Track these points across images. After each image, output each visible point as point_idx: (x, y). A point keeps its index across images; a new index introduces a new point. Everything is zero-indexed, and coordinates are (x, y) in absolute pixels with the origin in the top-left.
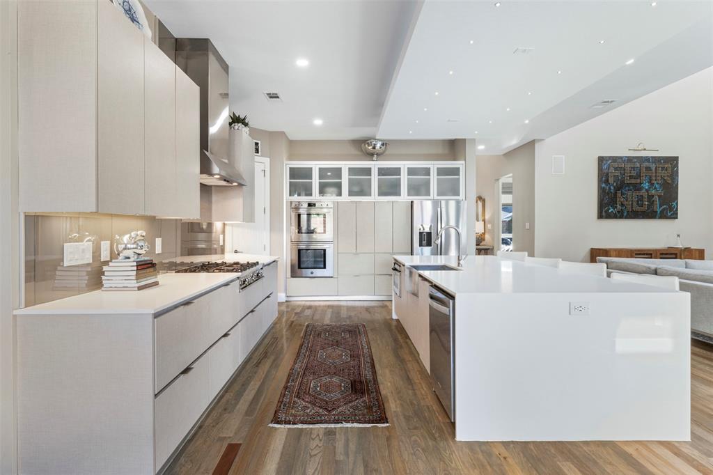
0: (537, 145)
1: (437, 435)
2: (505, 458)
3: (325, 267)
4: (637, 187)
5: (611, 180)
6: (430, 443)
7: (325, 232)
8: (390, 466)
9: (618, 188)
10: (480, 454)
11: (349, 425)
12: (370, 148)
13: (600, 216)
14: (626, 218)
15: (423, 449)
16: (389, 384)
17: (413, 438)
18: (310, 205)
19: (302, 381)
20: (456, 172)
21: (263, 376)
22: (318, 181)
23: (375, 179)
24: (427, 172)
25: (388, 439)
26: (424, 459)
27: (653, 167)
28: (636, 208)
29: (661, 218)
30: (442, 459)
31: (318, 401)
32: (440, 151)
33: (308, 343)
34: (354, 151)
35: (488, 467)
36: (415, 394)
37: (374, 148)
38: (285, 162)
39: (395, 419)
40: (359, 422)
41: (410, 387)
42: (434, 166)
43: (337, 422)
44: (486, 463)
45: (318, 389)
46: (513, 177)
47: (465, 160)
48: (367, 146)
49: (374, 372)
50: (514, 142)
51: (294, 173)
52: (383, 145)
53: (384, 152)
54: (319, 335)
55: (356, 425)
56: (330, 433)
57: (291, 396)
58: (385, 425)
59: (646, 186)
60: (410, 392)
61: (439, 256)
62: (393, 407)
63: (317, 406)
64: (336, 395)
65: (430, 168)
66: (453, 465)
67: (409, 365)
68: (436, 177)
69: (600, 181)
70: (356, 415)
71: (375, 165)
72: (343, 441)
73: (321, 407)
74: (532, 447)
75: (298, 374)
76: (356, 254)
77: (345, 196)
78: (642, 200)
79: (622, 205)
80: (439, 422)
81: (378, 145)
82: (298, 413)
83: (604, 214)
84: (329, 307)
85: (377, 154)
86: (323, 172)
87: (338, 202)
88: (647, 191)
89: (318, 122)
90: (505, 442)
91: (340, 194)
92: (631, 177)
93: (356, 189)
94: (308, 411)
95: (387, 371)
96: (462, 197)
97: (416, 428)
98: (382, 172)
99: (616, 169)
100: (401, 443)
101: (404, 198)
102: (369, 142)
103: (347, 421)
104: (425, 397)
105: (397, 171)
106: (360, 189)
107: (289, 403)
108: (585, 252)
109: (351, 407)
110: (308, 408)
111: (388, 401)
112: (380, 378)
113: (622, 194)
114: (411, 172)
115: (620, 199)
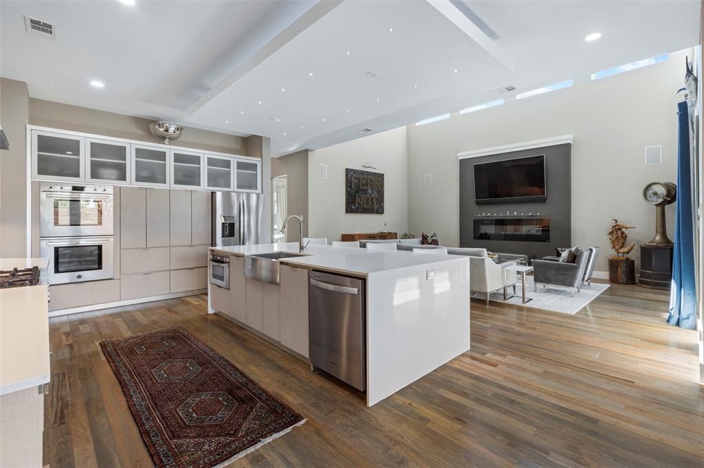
0: (310, 154)
1: (352, 409)
2: (410, 404)
3: (100, 268)
4: (365, 192)
5: (353, 186)
6: (354, 420)
7: (100, 223)
8: (344, 458)
9: (356, 192)
10: (394, 409)
11: (269, 440)
12: (161, 130)
13: (347, 212)
14: (361, 213)
15: (354, 427)
16: (267, 380)
17: (337, 421)
18: (75, 188)
19: (162, 415)
20: (254, 167)
21: (89, 432)
22: (89, 159)
23: (170, 165)
24: (227, 164)
25: (318, 433)
26: (361, 435)
27: (373, 179)
28: (366, 207)
29: (377, 213)
30: (375, 429)
31: (208, 429)
32: (233, 145)
33: (126, 367)
34: (134, 129)
35: (408, 417)
36: (299, 380)
37: (167, 130)
38: (29, 127)
39: (305, 411)
40: (276, 430)
41: (289, 375)
42: (234, 159)
43: (253, 442)
44: (404, 415)
45: (194, 415)
46: (288, 178)
47: (262, 158)
48: (157, 126)
49: (243, 374)
50: (293, 148)
51: (45, 144)
52: (178, 129)
53: (178, 138)
54: (132, 352)
55: (276, 436)
56: (256, 459)
57: (165, 440)
58: (303, 422)
59: (370, 191)
60: (293, 379)
61: (242, 246)
62: (292, 400)
63: (213, 437)
64: (223, 414)
65: (230, 161)
66: (387, 429)
67: (268, 354)
68: (236, 170)
69: (347, 186)
70: (267, 426)
71: (170, 150)
72: (279, 459)
73: (219, 435)
74: (415, 388)
75: (148, 409)
76: (146, 248)
77: (131, 182)
78: (368, 201)
79: (359, 204)
80: (343, 397)
81: (172, 129)
82: (195, 456)
83: (349, 209)
84: (118, 315)
85: (169, 138)
86: (96, 148)
87: (120, 187)
88: (371, 194)
89: (97, 84)
90: (399, 391)
91: (123, 177)
92: (363, 184)
93: (144, 174)
94: (206, 447)
95: (253, 368)
96: (259, 190)
97: (331, 411)
98: (178, 158)
99: (355, 178)
100: (332, 432)
101: (204, 187)
102: (161, 123)
103: (265, 436)
104: (311, 379)
105: (196, 160)
106: (150, 175)
107: (170, 449)
108: (339, 236)
109: (254, 419)
110: (204, 444)
111: (283, 397)
112: (253, 377)
113: (359, 196)
114: (211, 162)
115: (358, 200)
